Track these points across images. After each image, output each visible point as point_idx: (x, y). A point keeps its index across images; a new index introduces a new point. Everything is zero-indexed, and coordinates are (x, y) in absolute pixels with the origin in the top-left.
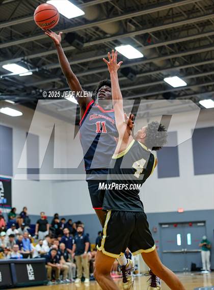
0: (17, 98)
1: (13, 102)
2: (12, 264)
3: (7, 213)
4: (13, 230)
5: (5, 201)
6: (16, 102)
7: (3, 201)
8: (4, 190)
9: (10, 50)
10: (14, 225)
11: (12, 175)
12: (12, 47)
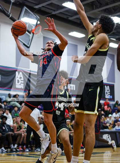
0: (117, 37)
1: (115, 40)
2: (117, 133)
3: (113, 104)
4: (116, 114)
5: (111, 97)
6: (116, 39)
7: (110, 97)
8: (110, 91)
9: (113, 9)
10: (116, 111)
11: (114, 82)
12: (114, 6)
